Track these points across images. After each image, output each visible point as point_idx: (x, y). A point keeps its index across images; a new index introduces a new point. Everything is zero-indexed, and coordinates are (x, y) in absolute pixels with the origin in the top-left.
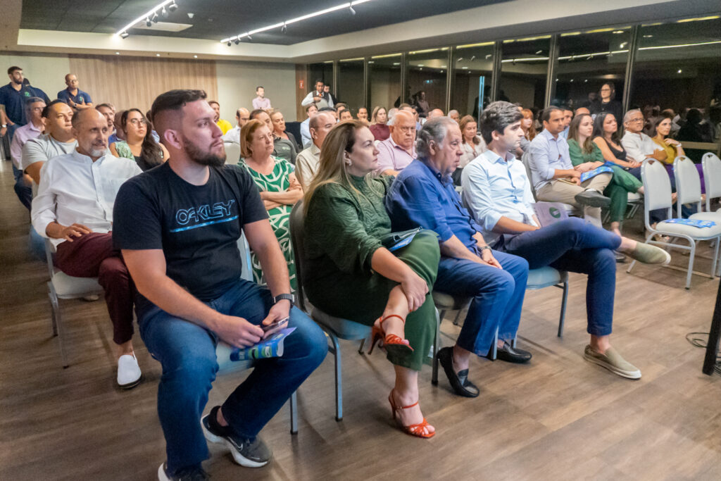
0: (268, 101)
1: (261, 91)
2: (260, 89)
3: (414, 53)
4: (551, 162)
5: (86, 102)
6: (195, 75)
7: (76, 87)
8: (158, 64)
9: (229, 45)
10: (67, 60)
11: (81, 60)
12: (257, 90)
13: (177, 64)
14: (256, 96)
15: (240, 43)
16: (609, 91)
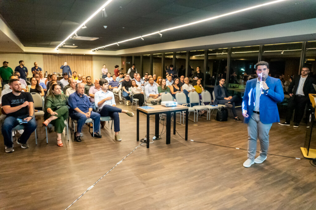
0: (107, 69)
3: (155, 54)
4: (149, 92)
5: (40, 71)
7: (37, 66)
8: (73, 57)
10: (42, 55)
11: (47, 55)
14: (103, 68)
15: (98, 50)
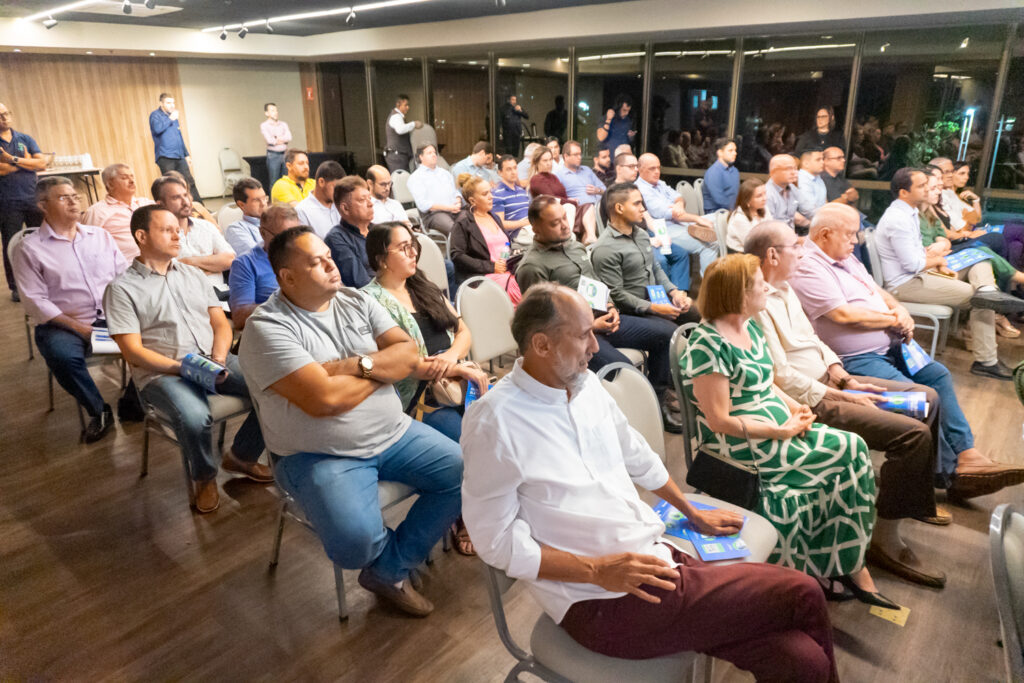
0: (284, 125)
1: (272, 111)
2: (270, 107)
5: (31, 153)
6: (145, 83)
7: (9, 126)
9: (223, 37)
12: (266, 109)
13: (113, 66)
14: (265, 118)
15: (247, 35)
16: (828, 118)
